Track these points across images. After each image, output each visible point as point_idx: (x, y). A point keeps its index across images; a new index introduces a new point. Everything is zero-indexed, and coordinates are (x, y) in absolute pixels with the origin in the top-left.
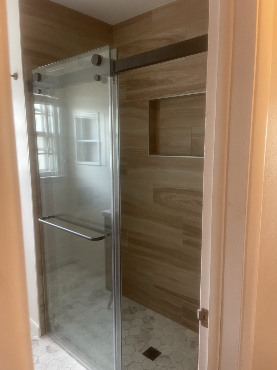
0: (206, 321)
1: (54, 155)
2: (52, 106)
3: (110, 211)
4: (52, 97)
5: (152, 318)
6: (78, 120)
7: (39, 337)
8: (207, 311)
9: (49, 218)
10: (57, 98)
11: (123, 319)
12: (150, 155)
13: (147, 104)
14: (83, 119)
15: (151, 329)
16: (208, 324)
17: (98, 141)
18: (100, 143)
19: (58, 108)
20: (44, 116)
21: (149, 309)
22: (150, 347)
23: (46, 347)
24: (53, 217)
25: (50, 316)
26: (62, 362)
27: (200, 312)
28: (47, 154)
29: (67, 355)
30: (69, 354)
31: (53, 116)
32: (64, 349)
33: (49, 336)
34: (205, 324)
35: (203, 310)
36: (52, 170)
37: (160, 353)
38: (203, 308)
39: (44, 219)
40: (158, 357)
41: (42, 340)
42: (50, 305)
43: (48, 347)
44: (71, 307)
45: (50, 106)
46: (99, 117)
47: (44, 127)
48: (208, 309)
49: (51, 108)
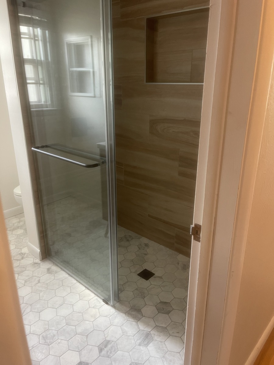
0: (198, 236)
1: (46, 86)
2: (40, 29)
3: (105, 143)
4: (39, 19)
5: (146, 245)
6: (69, 45)
7: (40, 261)
8: (200, 226)
9: (42, 147)
10: (46, 20)
11: (119, 246)
12: (146, 82)
13: (144, 23)
14: (74, 44)
15: (146, 254)
16: (200, 238)
17: (91, 70)
18: (94, 72)
19: (47, 32)
20: (33, 41)
21: (143, 237)
22: (144, 269)
23: (47, 269)
24: (47, 146)
25: (50, 243)
26: (62, 282)
27: (193, 227)
28: (38, 84)
29: (67, 276)
30: (69, 274)
31: (41, 40)
32: (64, 271)
33: (50, 260)
34: (197, 239)
35: (196, 225)
36: (44, 102)
37: (154, 274)
38: (196, 223)
39: (38, 148)
40: (152, 277)
41: (43, 263)
42: (50, 233)
43: (48, 270)
44: (69, 235)
45: (39, 29)
46: (92, 42)
47: (33, 53)
48: (201, 224)
49: (39, 31)
